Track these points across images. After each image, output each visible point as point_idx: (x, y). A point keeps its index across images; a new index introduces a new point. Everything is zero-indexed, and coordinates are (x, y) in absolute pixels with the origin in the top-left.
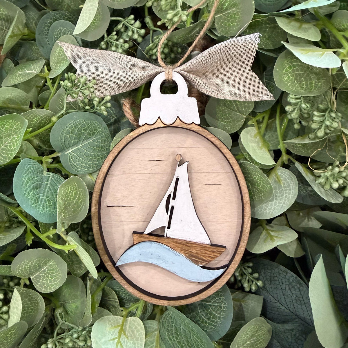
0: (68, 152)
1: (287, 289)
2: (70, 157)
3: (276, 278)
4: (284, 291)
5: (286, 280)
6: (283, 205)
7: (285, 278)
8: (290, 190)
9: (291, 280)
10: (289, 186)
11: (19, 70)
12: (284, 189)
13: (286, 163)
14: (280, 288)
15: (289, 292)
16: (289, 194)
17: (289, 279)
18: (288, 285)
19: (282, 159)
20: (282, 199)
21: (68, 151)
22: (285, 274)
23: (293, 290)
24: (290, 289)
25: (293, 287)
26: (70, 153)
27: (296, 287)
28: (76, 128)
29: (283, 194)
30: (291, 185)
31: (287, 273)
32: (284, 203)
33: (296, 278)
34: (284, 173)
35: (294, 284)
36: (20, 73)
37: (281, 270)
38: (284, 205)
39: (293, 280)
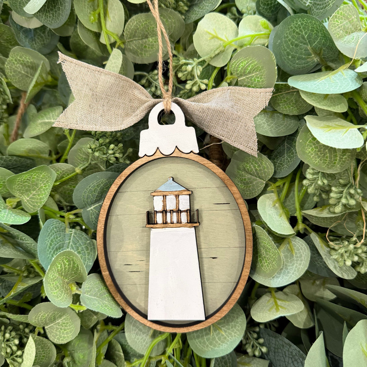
0: (90, 209)
1: (290, 361)
2: (92, 214)
3: (280, 350)
4: (287, 363)
5: (290, 353)
6: (291, 276)
7: (288, 351)
8: (302, 261)
9: (294, 354)
10: (301, 256)
11: (39, 118)
12: (295, 259)
13: (302, 232)
14: (283, 360)
15: (292, 364)
16: (300, 264)
17: (292, 352)
18: (291, 358)
19: (298, 228)
20: (292, 269)
21: (90, 207)
22: (288, 347)
23: (295, 363)
24: (293, 362)
25: (296, 360)
26: (91, 210)
27: (299, 361)
28: (98, 187)
29: (294, 264)
30: (303, 255)
31: (290, 346)
32: (293, 274)
33: (299, 352)
34: (298, 242)
35: (297, 358)
36: (40, 121)
37: (285, 343)
38: (293, 276)
39: (296, 354)
